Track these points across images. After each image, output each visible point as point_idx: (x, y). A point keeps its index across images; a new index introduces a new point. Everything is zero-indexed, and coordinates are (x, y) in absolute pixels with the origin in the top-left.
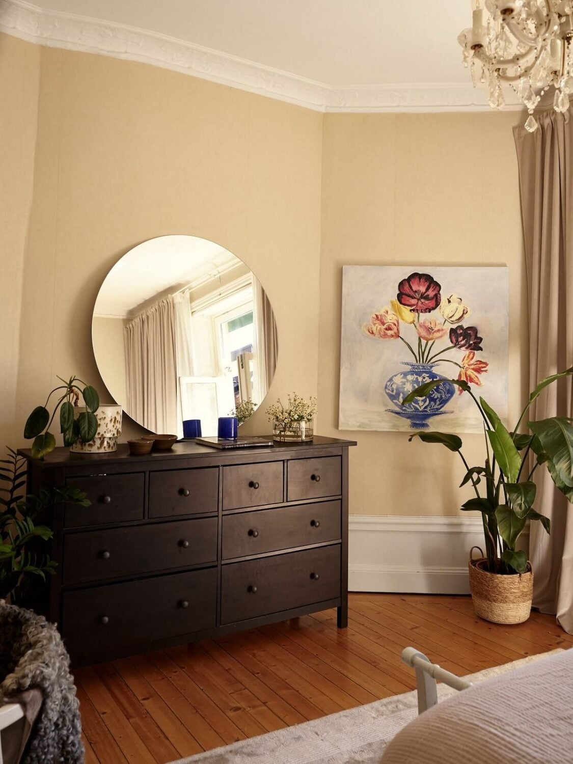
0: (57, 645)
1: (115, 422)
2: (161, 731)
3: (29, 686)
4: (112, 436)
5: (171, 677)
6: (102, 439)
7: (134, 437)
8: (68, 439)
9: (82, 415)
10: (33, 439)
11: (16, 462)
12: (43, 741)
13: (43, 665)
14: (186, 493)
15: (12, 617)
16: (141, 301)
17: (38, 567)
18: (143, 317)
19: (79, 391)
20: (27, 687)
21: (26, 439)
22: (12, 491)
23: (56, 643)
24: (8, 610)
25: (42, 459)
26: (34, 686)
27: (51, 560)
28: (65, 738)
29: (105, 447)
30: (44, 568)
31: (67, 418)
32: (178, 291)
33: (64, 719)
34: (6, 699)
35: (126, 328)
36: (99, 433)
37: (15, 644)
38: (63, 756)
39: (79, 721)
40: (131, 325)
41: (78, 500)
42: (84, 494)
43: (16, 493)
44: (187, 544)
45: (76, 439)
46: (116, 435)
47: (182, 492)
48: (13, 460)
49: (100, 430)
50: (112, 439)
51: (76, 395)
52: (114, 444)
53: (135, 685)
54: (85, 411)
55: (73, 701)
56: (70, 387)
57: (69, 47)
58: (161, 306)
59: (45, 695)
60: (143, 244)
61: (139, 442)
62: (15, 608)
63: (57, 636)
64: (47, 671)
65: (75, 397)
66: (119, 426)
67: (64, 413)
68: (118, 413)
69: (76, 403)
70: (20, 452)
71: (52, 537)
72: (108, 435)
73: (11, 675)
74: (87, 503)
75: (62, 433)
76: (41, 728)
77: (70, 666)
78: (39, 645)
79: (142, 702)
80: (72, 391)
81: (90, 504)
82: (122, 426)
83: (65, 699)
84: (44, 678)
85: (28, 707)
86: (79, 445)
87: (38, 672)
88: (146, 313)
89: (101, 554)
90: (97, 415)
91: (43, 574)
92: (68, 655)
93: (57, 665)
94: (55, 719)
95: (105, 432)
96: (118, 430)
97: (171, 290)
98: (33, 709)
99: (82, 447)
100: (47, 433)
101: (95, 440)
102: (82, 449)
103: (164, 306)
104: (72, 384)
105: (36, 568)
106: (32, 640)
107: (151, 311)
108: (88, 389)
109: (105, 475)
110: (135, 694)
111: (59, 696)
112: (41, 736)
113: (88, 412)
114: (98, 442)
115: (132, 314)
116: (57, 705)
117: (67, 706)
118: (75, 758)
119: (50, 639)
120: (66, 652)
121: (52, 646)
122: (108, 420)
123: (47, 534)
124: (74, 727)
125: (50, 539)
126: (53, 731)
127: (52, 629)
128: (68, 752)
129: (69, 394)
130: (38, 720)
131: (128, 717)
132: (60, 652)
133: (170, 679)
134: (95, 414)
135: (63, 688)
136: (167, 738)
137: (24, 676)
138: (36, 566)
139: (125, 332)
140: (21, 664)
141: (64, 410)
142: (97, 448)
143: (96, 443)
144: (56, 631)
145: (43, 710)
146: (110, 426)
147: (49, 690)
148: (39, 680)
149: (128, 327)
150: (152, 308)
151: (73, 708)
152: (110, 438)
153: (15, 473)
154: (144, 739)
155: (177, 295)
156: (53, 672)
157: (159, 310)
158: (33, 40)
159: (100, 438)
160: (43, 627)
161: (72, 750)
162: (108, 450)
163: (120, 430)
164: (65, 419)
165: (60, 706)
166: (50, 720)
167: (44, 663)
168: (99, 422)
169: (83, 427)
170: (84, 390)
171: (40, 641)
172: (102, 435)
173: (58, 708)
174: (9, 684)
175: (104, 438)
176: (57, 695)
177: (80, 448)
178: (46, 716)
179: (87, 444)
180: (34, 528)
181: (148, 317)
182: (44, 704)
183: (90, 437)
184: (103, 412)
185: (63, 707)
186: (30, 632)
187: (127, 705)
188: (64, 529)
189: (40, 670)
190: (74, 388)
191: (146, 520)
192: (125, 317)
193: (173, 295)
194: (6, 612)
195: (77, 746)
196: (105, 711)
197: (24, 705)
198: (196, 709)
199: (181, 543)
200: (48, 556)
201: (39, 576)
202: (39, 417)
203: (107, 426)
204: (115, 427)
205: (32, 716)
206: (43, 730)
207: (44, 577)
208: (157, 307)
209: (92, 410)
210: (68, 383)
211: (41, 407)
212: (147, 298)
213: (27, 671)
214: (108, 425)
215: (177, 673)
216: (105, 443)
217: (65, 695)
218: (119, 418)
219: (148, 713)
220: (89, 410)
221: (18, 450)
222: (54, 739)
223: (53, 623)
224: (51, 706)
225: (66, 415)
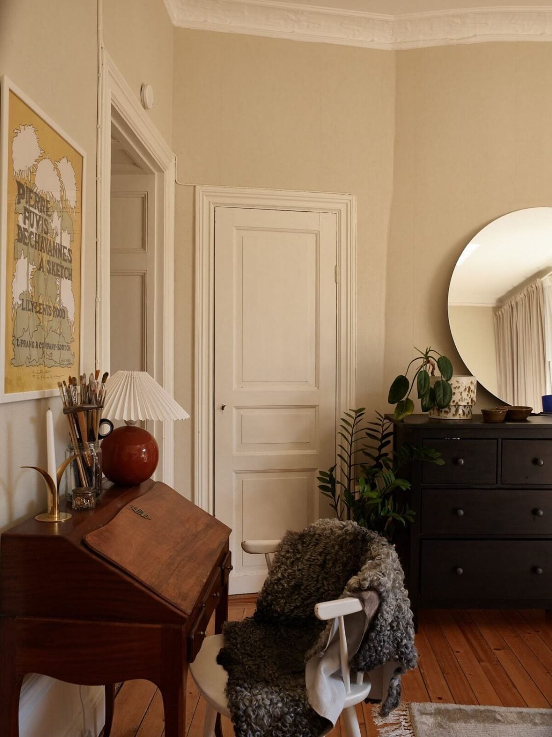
0: (394, 561)
1: (469, 391)
2: (510, 680)
3: (368, 587)
4: (466, 405)
5: (524, 637)
6: (457, 407)
7: (488, 407)
8: (425, 405)
9: (438, 384)
10: (396, 404)
11: (383, 425)
12: (380, 636)
13: (381, 574)
14: (540, 463)
15: (361, 535)
16: (510, 288)
17: (399, 514)
18: (512, 303)
19: (435, 362)
20: (366, 588)
21: (390, 404)
22: (380, 449)
23: (392, 560)
24: (358, 529)
25: (402, 421)
26: (371, 588)
27: (409, 510)
28: (400, 640)
29: (460, 415)
30: (404, 515)
31: (423, 384)
32: (548, 273)
33: (398, 623)
34: (348, 593)
35: (496, 315)
36: (454, 401)
37: (362, 557)
38: (397, 654)
39: (413, 629)
40: (500, 313)
41: (432, 458)
42: (438, 454)
43: (383, 451)
44: (541, 513)
45: (433, 405)
46: (470, 404)
47: (536, 462)
48: (381, 423)
49: (456, 398)
50: (466, 408)
51: (432, 365)
52: (469, 412)
53: (489, 636)
54: (440, 380)
55: (406, 611)
56: (427, 357)
57: (421, 45)
58: (530, 291)
59: (382, 599)
60: (496, 221)
61: (493, 411)
62: (364, 528)
63: (395, 555)
64: (383, 579)
65: (431, 367)
66: (474, 396)
67: (421, 381)
68: (472, 383)
69: (432, 373)
70: (387, 417)
71: (409, 488)
72: (464, 403)
73: (355, 577)
74: (441, 462)
75: (419, 398)
76: (378, 625)
77: (405, 581)
78: (378, 558)
79: (494, 651)
80: (428, 362)
81: (443, 463)
82: (476, 396)
83: (399, 607)
84: (380, 584)
85: (366, 604)
86: (436, 411)
87: (375, 578)
88: (515, 299)
89: (455, 511)
90: (452, 384)
91: (403, 521)
92: (403, 572)
93: (392, 576)
94: (390, 621)
95: (460, 400)
96: (472, 399)
97: (540, 274)
98: (370, 606)
99: (439, 413)
100: (407, 399)
101: (451, 407)
102: (439, 415)
103: (533, 291)
104: (428, 355)
105: (398, 515)
106: (374, 554)
107: (520, 297)
108: (442, 359)
109: (459, 439)
110: (488, 643)
111: (394, 603)
112: (377, 631)
113: (443, 381)
114: (453, 410)
115: (501, 301)
116: (392, 610)
117: (401, 614)
118: (409, 659)
119: (388, 555)
120: (401, 568)
121: (389, 561)
122: (462, 389)
123: (405, 486)
124: (407, 633)
125: (407, 489)
126: (388, 631)
127: (391, 549)
128: (402, 653)
129: (426, 365)
130: (375, 617)
131: (480, 660)
132: (395, 566)
133: (524, 638)
134: (450, 382)
135: (397, 597)
136: (515, 686)
137: (365, 579)
138: (397, 513)
139: (495, 320)
140: (363, 570)
141: (420, 377)
142: (452, 415)
143: (451, 410)
144: (395, 551)
145: (379, 610)
146: (465, 394)
147: (384, 594)
148: (376, 584)
149: (497, 314)
150: (521, 294)
151: (407, 617)
152: (465, 406)
153: (382, 434)
154: (492, 682)
155: (545, 279)
156: (389, 582)
157: (527, 295)
158: (388, 47)
159: (455, 406)
160: (383, 545)
161: (405, 652)
162: (463, 418)
163: (475, 399)
164: (421, 385)
165: (395, 612)
166: (386, 621)
167: (381, 572)
168: (453, 391)
169: (438, 394)
170: (438, 360)
171: (379, 555)
172: (457, 403)
173: (393, 612)
174: (352, 583)
175: (459, 406)
176: (391, 601)
177: (437, 414)
178: (382, 616)
179: (443, 410)
180: (394, 480)
181: (517, 303)
182: (380, 606)
183: (445, 404)
184: (457, 382)
185: (397, 613)
186: (373, 548)
187: (479, 650)
188: (422, 484)
189: (378, 577)
190: (430, 359)
191: (499, 485)
192: (494, 305)
193: (542, 279)
194: (357, 532)
195: (410, 649)
196: (459, 650)
197: (363, 601)
198: (546, 670)
199: (535, 512)
200: (407, 505)
201: (401, 522)
202: (400, 385)
203: (461, 395)
204: (469, 396)
205: (370, 612)
206: (379, 626)
207: (404, 524)
208: (526, 292)
209: (446, 379)
210: (425, 354)
211: (402, 376)
212: (515, 284)
213: (366, 575)
214: (463, 394)
215: (530, 635)
216: (460, 412)
217: (400, 603)
218: (473, 388)
219: (499, 661)
220: (444, 379)
221: (385, 415)
222: (389, 637)
223: (392, 544)
224: (386, 609)
225: (423, 382)
